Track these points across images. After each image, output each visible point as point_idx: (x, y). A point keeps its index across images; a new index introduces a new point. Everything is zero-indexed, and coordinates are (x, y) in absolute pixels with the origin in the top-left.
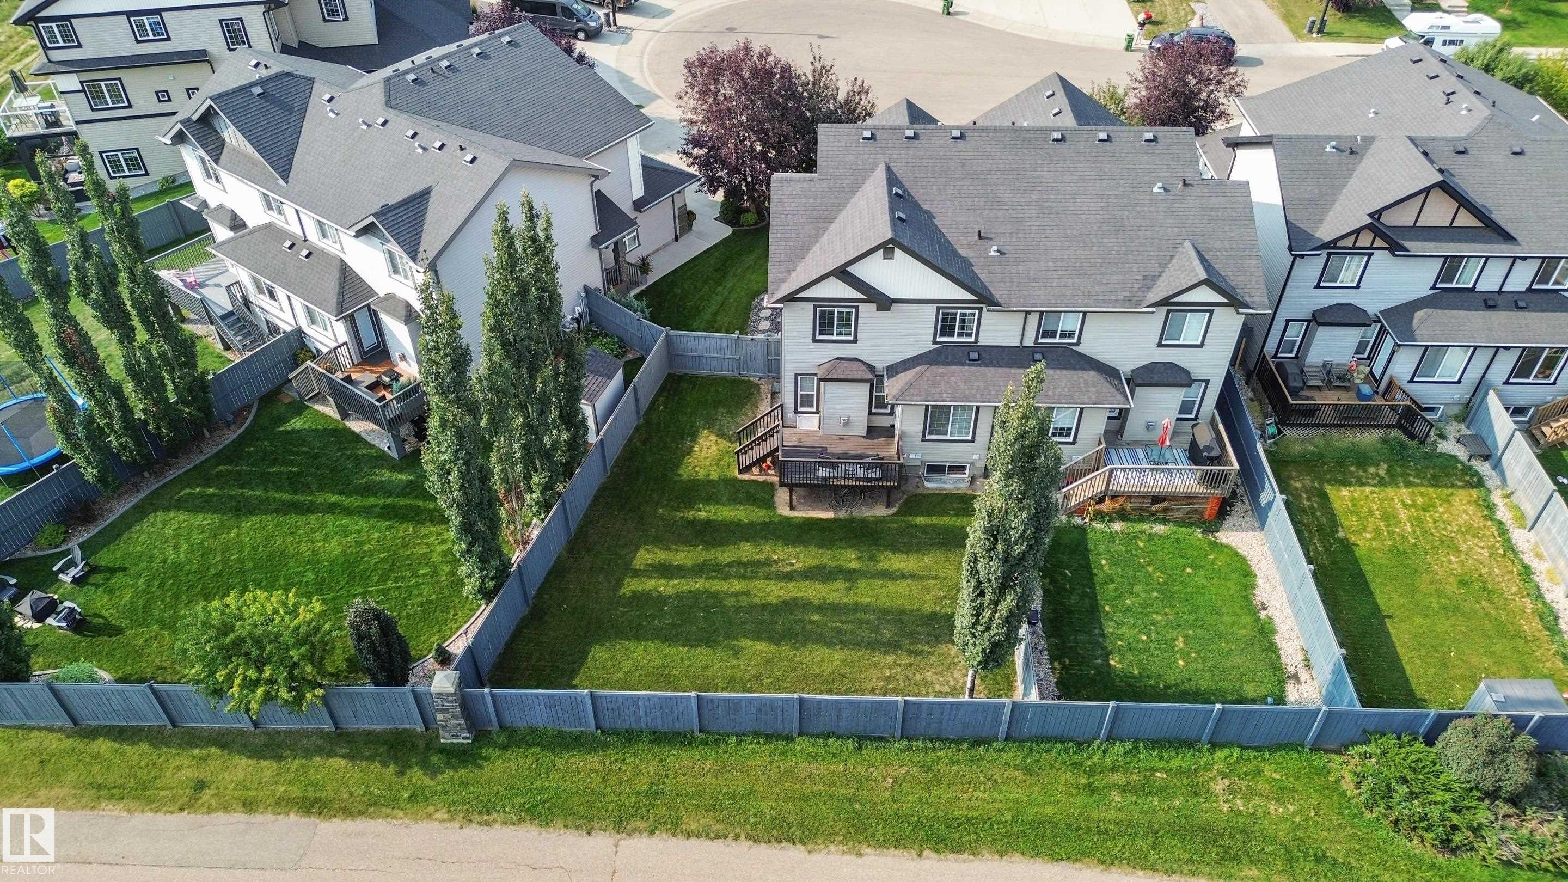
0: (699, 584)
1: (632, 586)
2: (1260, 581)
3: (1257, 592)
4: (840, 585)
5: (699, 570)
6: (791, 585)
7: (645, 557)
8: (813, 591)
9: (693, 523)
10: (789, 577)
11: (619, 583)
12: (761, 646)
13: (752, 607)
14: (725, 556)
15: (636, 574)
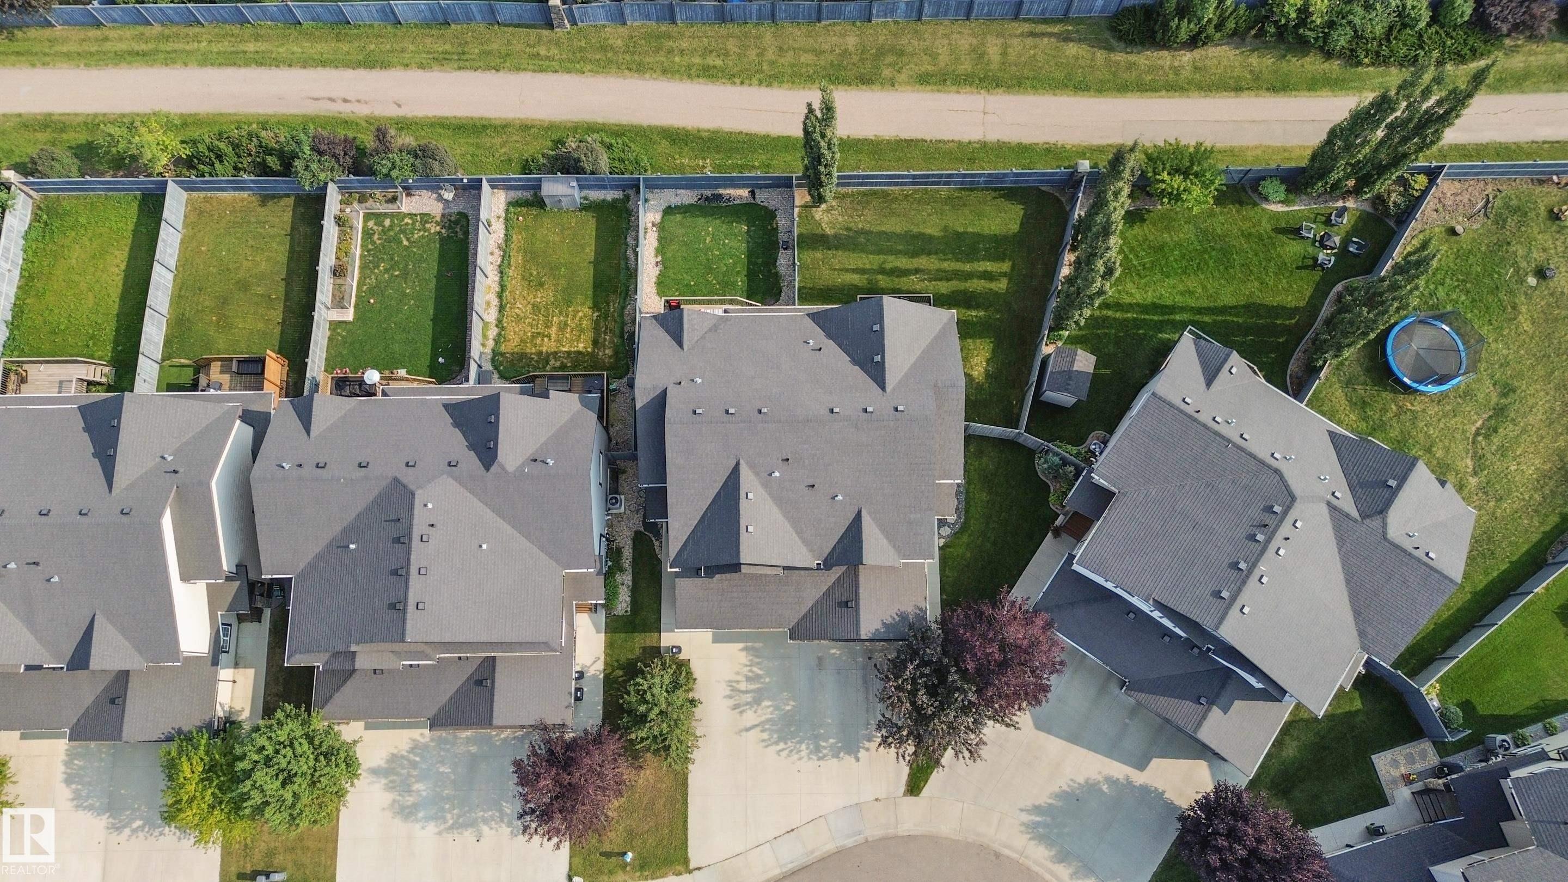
0: (968, 267)
1: (1006, 266)
2: (654, 280)
3: (658, 273)
4: (888, 266)
5: (969, 276)
6: (916, 266)
7: (1002, 285)
8: (903, 262)
9: (977, 307)
10: (917, 271)
11: (1013, 267)
12: (929, 231)
13: (936, 253)
14: (955, 285)
15: (1004, 274)
